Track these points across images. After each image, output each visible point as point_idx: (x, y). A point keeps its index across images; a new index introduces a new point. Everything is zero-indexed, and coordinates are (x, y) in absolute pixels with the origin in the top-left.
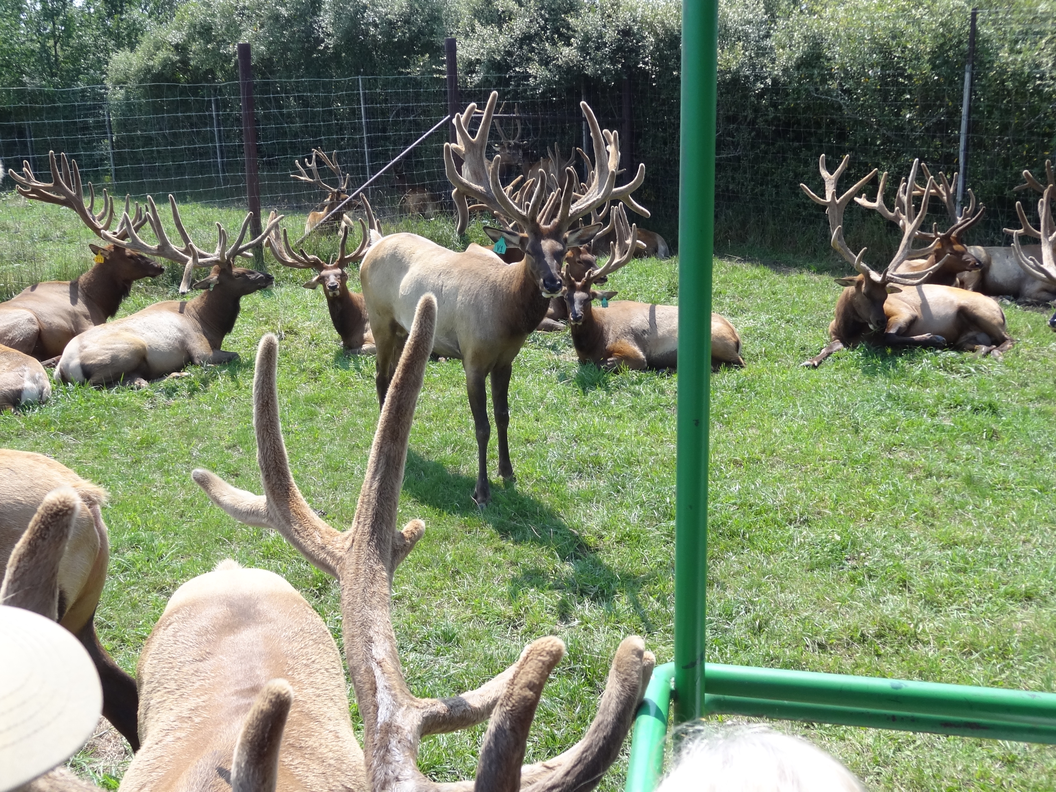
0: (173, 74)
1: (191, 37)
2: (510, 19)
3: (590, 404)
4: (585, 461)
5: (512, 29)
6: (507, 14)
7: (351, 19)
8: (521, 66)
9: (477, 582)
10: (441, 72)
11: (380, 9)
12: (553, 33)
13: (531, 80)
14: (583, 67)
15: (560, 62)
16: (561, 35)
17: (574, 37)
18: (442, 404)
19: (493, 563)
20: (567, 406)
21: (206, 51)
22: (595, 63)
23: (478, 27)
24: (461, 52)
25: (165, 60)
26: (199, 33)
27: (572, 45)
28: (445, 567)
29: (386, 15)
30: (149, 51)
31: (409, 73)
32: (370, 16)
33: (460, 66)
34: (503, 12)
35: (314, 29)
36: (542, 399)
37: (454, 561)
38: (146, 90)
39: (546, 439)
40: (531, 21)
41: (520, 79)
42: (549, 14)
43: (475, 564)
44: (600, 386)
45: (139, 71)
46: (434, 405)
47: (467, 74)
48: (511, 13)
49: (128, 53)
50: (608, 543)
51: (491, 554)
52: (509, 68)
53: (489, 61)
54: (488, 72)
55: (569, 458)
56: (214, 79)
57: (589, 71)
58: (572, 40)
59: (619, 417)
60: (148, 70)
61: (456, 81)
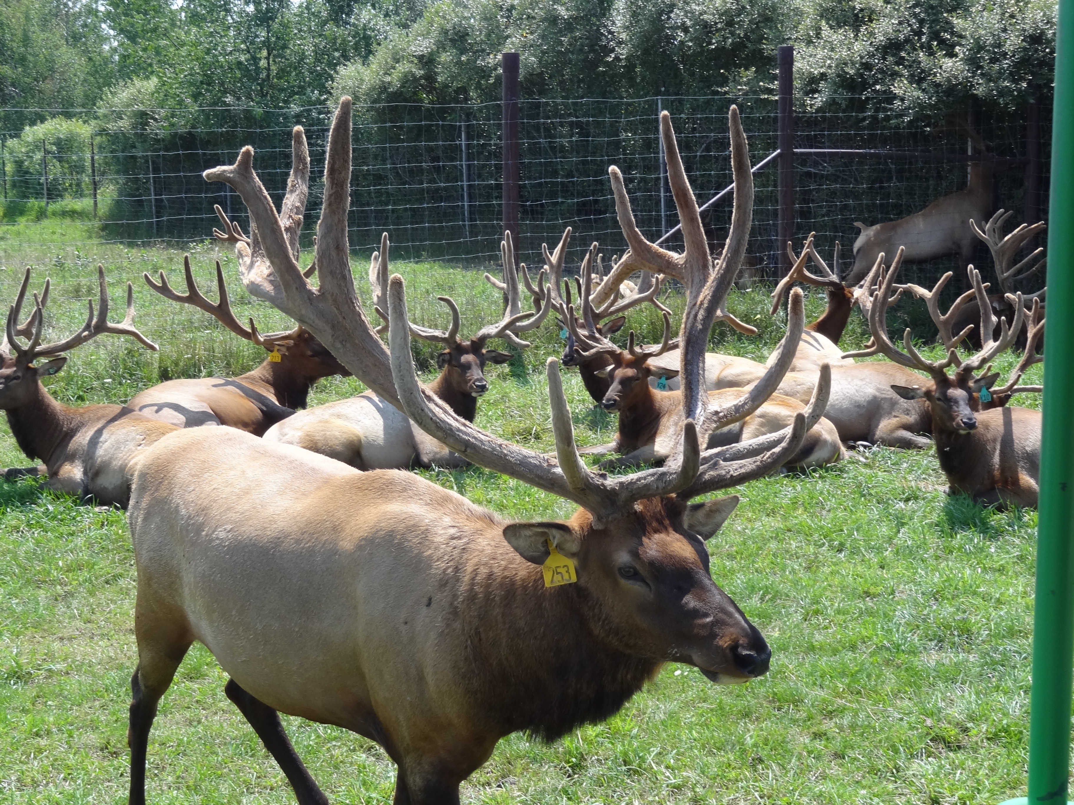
0: (415, 93)
1: (441, 46)
2: (871, 20)
3: (959, 549)
4: (948, 627)
5: (872, 34)
6: (866, 13)
7: (653, 22)
8: (883, 83)
9: (786, 775)
10: (770, 91)
11: (694, 6)
12: (932, 39)
13: (897, 103)
14: (972, 86)
15: (938, 79)
16: (942, 42)
17: (961, 45)
18: (749, 538)
19: (809, 753)
20: (926, 551)
21: (459, 63)
22: (990, 80)
23: (826, 31)
24: (799, 65)
25: (405, 75)
26: (451, 40)
27: (956, 55)
28: (743, 751)
29: (701, 14)
30: (387, 62)
31: (726, 93)
32: (678, 16)
33: (797, 84)
34: (862, 10)
35: (602, 34)
36: (890, 539)
37: (755, 745)
38: (379, 114)
39: (893, 593)
40: (900, 23)
41: (880, 102)
42: (926, 12)
43: (785, 751)
44: (975, 526)
45: (373, 88)
46: (739, 539)
47: (807, 94)
48: (873, 12)
49: (360, 66)
50: (974, 739)
51: (807, 741)
52: (865, 85)
53: (838, 76)
54: (835, 92)
55: (924, 621)
56: (466, 99)
57: (980, 91)
58: (957, 49)
59: (1001, 570)
60: (384, 88)
61: (791, 105)
